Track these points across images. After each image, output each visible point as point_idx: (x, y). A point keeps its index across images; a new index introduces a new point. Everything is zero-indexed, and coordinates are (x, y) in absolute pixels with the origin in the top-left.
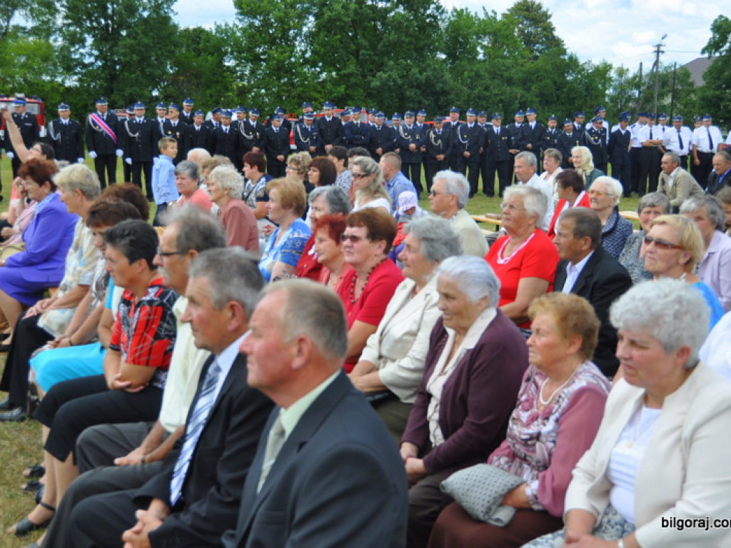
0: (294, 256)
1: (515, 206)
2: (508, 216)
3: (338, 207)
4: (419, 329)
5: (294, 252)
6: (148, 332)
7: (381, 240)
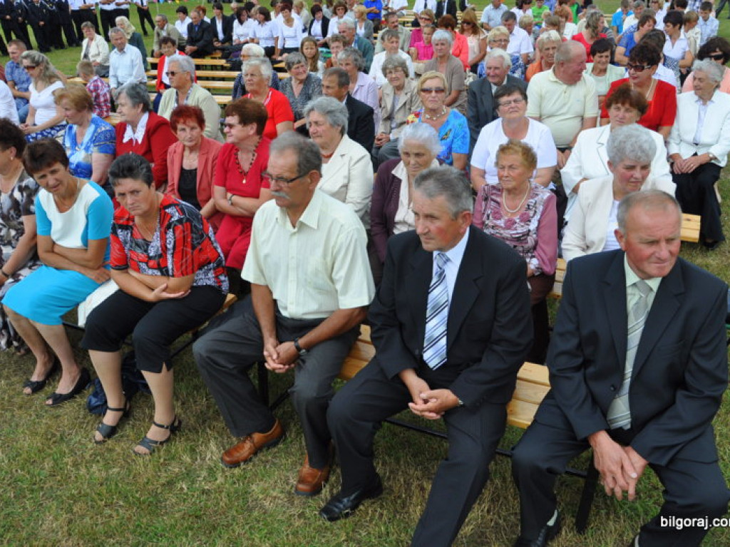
0: (108, 145)
1: (254, 73)
2: (252, 82)
3: (137, 100)
4: (349, 182)
5: (108, 143)
6: (186, 247)
7: (251, 123)
